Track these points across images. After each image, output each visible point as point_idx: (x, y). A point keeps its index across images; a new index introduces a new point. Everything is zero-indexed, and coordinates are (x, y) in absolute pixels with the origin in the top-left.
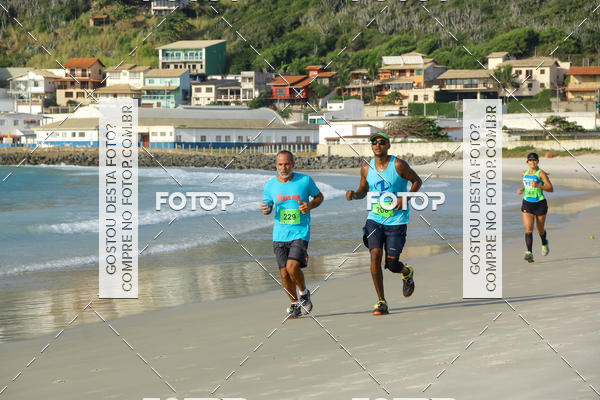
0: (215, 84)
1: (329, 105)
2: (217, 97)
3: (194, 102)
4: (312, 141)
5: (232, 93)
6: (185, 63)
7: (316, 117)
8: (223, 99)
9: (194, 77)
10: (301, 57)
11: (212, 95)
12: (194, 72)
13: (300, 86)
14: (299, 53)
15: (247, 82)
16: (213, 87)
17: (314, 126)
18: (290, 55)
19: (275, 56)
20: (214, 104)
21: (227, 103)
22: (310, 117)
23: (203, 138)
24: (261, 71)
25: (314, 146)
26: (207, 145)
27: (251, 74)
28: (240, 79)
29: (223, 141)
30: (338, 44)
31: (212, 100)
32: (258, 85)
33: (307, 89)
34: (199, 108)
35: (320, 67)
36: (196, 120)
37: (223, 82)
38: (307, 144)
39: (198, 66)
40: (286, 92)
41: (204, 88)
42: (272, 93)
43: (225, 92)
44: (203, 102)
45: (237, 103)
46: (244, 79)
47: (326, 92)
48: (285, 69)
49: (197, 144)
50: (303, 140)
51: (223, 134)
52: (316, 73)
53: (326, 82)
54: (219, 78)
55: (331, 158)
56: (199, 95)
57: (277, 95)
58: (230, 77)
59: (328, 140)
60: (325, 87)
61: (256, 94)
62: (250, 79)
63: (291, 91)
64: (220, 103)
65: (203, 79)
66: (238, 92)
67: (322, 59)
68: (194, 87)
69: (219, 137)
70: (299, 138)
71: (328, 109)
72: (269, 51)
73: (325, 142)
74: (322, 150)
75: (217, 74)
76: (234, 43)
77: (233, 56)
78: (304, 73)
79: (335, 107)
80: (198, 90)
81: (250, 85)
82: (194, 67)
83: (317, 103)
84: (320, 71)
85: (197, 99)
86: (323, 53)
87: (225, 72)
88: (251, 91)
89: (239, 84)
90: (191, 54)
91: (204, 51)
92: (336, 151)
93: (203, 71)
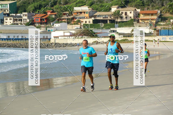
0: (13, 17)
1: (55, 25)
2: (13, 22)
3: (5, 24)
4: (49, 38)
5: (19, 20)
6: (1, 9)
7: (50, 29)
8: (16, 22)
9: (5, 14)
10: (44, 7)
11: (12, 21)
12: (5, 13)
13: (44, 18)
14: (43, 6)
15: (25, 16)
16: (12, 18)
17: (49, 32)
18: (40, 7)
19: (35, 7)
20: (12, 24)
21: (17, 24)
22: (48, 29)
23: (9, 37)
24: (30, 12)
25: (50, 39)
26: (10, 39)
27: (26, 13)
28: (22, 15)
29: (16, 37)
30: (57, 3)
31: (12, 23)
32: (29, 18)
33: (46, 19)
34: (7, 26)
35: (51, 11)
36: (6, 30)
37: (16, 16)
38: (47, 39)
39: (6, 10)
40: (39, 20)
41: (8, 18)
42: (34, 20)
43: (17, 20)
44: (9, 24)
45: (21, 24)
46: (24, 15)
47: (54, 20)
48: (39, 12)
49: (6, 39)
50: (45, 37)
51: (16, 35)
52: (50, 13)
53: (54, 16)
54: (14, 15)
55: (56, 44)
56: (7, 21)
57: (36, 21)
58: (18, 15)
59: (55, 37)
60: (53, 18)
61: (28, 20)
62: (26, 15)
63: (41, 20)
64: (15, 24)
65: (8, 15)
66: (21, 20)
67: (52, 8)
68: (5, 18)
69: (14, 36)
70: (44, 37)
71: (54, 26)
72: (33, 5)
73: (53, 38)
74: (52, 41)
75: (14, 13)
76: (19, 2)
77: (19, 7)
78: (45, 13)
79: (57, 25)
80: (7, 19)
81: (26, 17)
82: (5, 11)
83: (50, 24)
84: (51, 12)
85: (6, 22)
86: (52, 6)
87: (16, 13)
88: (26, 19)
89: (21, 17)
90: (4, 6)
91: (8, 5)
92: (57, 41)
93: (8, 12)
